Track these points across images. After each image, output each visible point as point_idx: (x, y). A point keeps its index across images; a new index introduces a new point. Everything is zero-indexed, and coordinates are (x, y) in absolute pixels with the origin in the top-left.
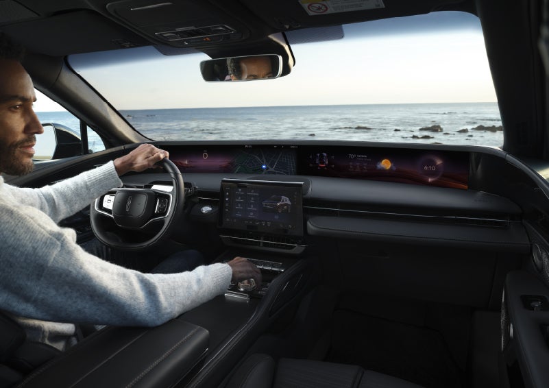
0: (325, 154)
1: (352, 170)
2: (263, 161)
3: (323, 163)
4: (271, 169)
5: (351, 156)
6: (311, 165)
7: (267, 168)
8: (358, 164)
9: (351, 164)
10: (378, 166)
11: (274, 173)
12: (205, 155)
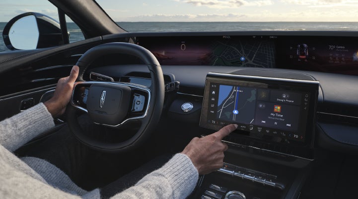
0: (305, 45)
1: (332, 62)
2: (242, 52)
3: (303, 54)
4: (250, 62)
5: (331, 47)
6: (291, 57)
7: (246, 61)
8: (337, 55)
9: (331, 55)
10: (355, 57)
11: (252, 66)
12: (183, 46)
